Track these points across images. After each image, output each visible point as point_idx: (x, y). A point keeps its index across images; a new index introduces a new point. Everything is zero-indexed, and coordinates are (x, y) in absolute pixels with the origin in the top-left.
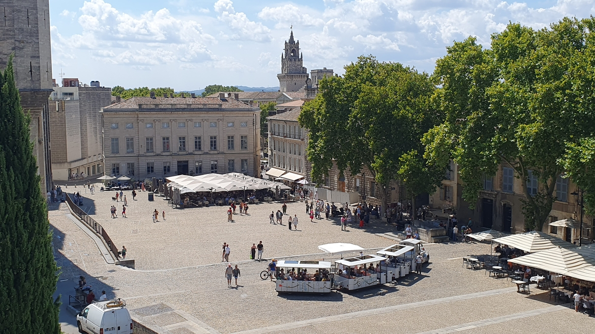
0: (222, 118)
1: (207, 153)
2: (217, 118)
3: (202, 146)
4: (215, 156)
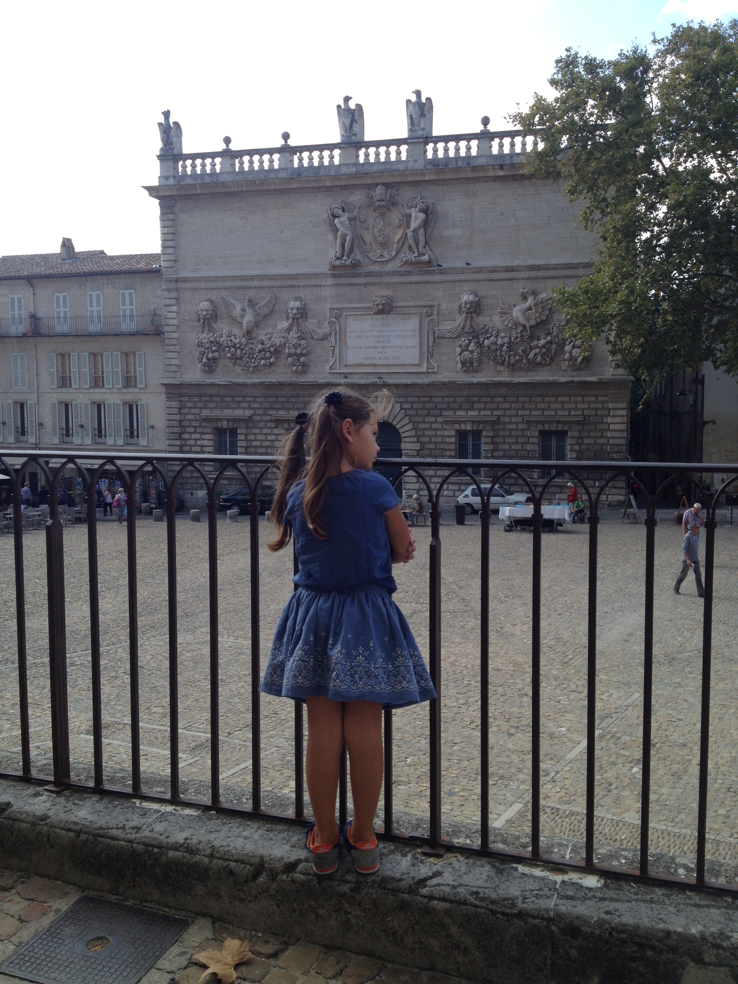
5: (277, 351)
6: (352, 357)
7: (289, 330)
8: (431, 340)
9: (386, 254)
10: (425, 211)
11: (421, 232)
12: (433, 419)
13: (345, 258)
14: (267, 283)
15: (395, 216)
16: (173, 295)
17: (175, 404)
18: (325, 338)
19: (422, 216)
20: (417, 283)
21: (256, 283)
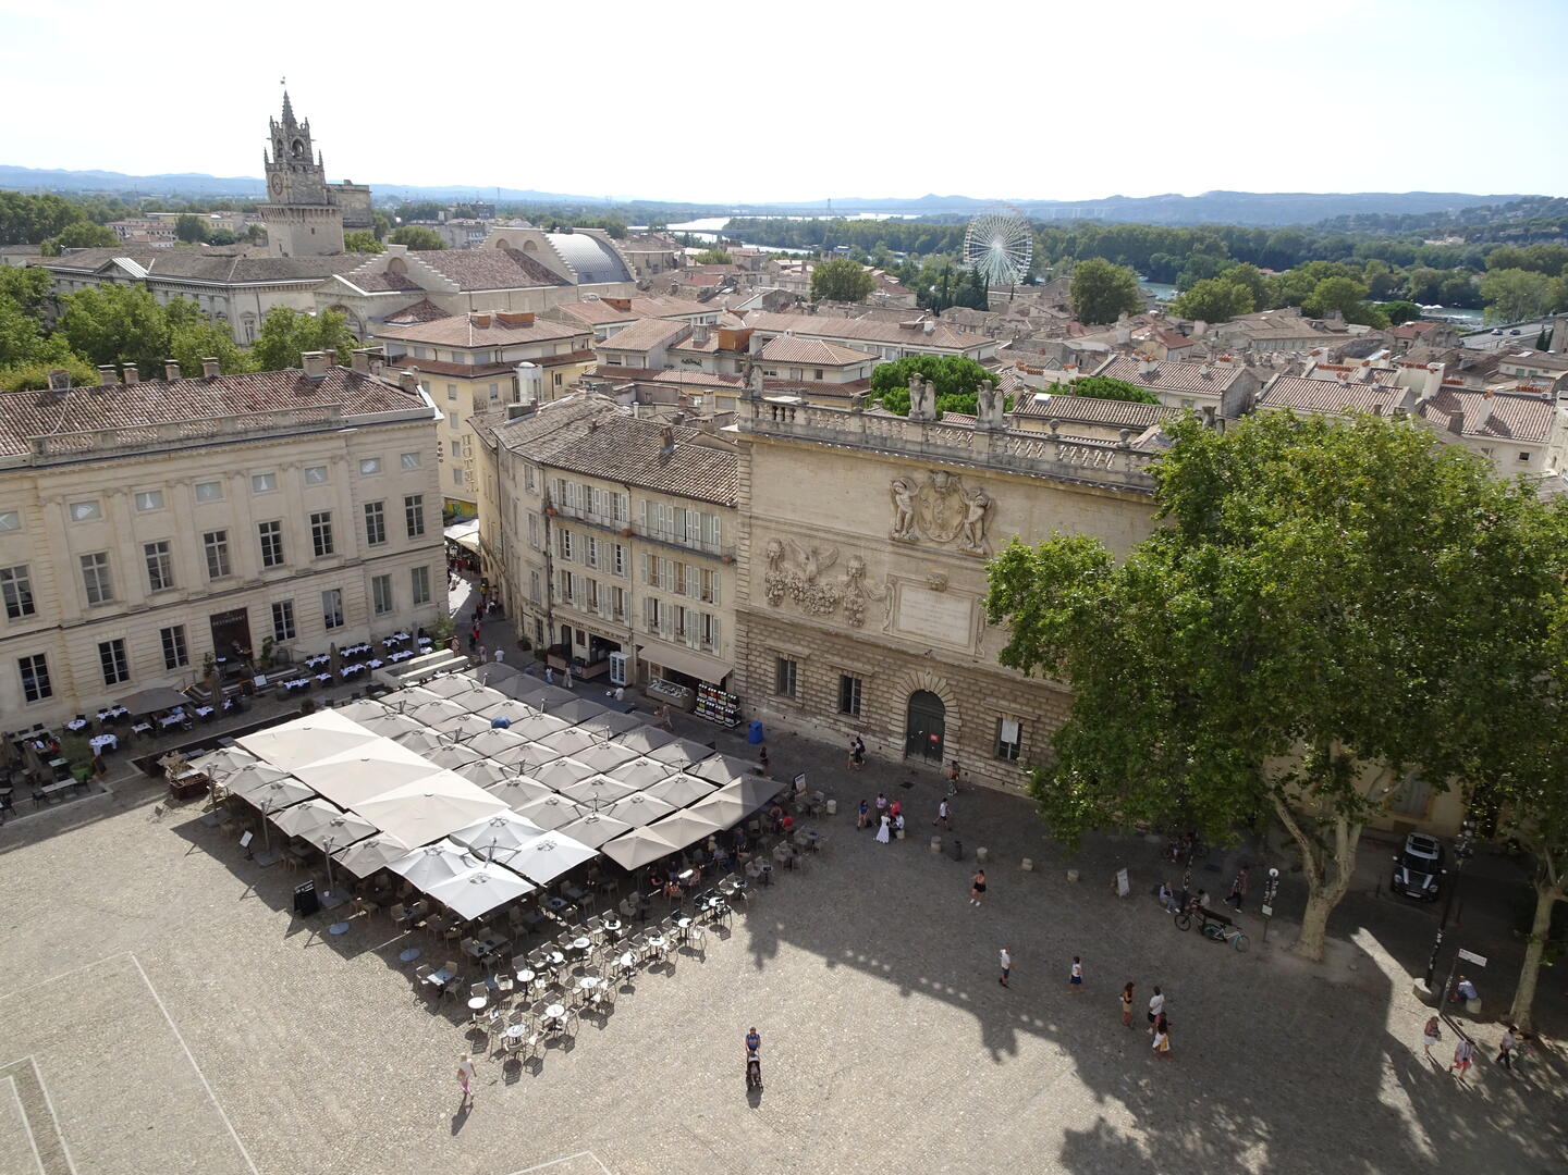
0: (345, 451)
1: (306, 574)
2: (329, 454)
3: (287, 552)
4: (334, 576)
5: (836, 602)
6: (904, 623)
7: (848, 585)
8: (981, 627)
9: (943, 535)
10: (984, 507)
11: (979, 525)
12: (976, 701)
13: (904, 532)
14: (830, 536)
15: (955, 501)
16: (746, 530)
17: (743, 628)
18: (881, 600)
19: (980, 511)
20: (972, 569)
21: (822, 535)
